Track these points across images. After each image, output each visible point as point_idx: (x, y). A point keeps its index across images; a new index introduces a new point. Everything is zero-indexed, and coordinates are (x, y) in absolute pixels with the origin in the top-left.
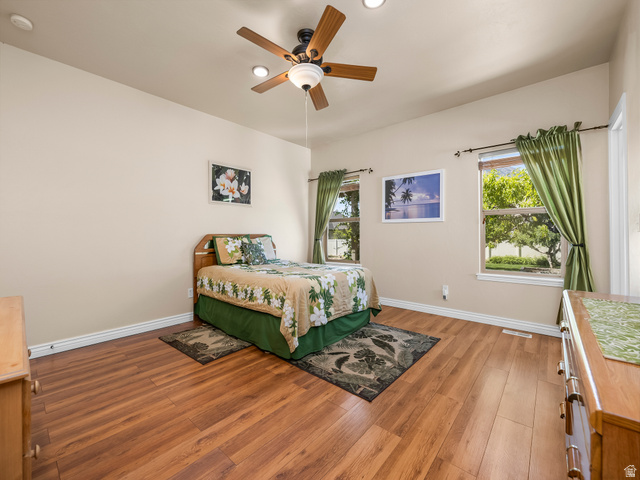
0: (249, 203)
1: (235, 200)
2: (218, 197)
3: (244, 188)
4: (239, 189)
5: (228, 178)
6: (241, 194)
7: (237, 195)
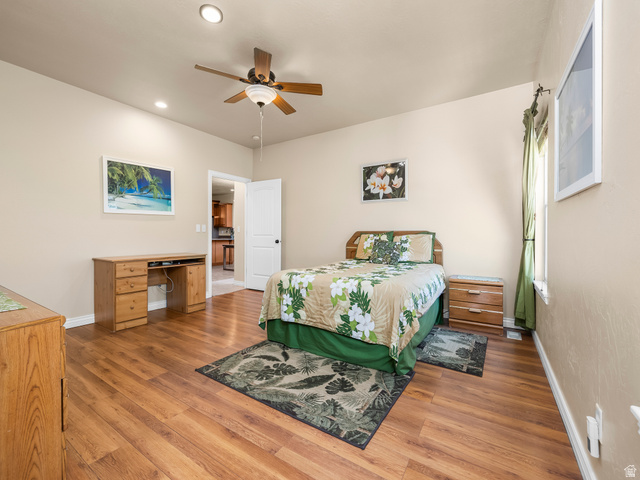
0: (403, 196)
1: (385, 196)
2: (369, 196)
3: (397, 182)
4: (391, 184)
5: (378, 176)
6: (393, 189)
7: (389, 190)
